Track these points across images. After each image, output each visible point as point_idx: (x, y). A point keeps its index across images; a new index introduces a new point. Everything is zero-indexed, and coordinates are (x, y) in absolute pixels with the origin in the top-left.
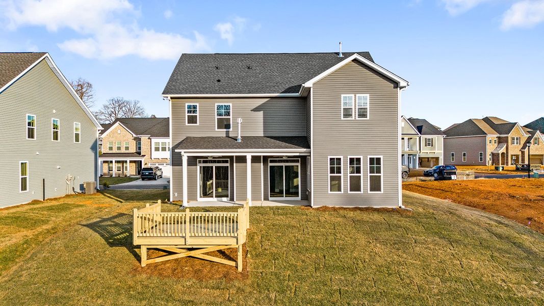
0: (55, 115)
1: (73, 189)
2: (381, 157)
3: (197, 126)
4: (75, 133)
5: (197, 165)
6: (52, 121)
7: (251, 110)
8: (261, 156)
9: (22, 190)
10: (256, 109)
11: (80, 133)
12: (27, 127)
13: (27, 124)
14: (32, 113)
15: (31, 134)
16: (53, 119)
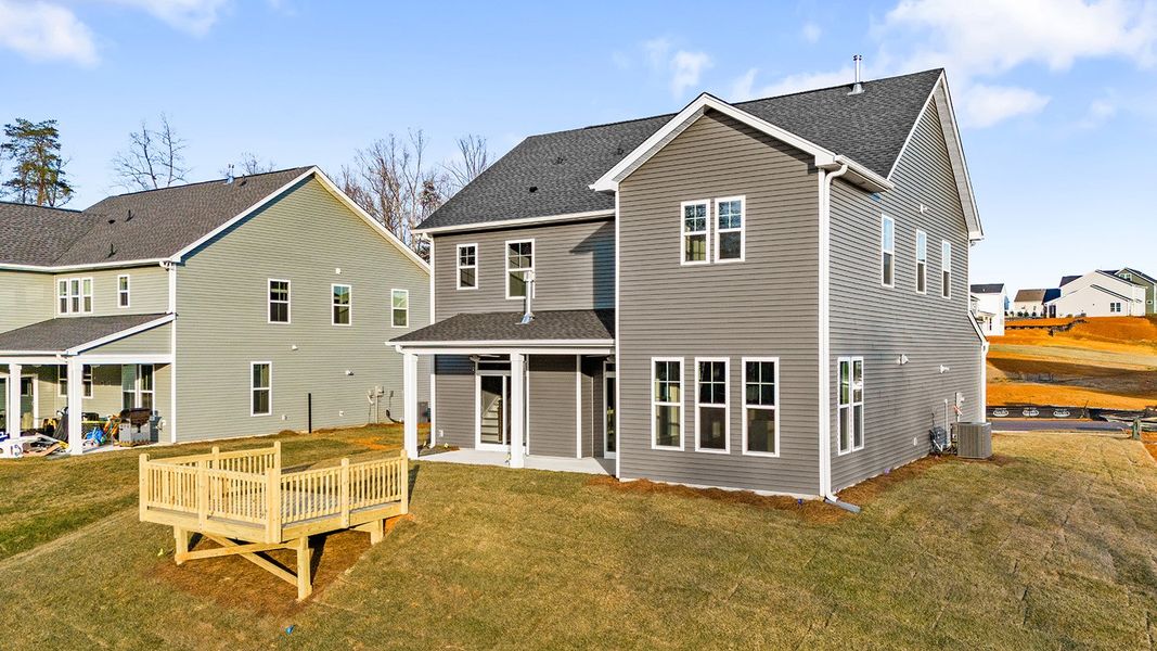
0: (339, 278)
1: (388, 414)
2: (776, 360)
3: (476, 291)
4: (393, 308)
5: (473, 374)
6: (333, 289)
7: (571, 252)
8: (575, 356)
9: (256, 410)
10: (579, 250)
11: (407, 309)
12: (269, 301)
13: (269, 297)
14: (284, 277)
15: (279, 313)
16: (333, 285)
